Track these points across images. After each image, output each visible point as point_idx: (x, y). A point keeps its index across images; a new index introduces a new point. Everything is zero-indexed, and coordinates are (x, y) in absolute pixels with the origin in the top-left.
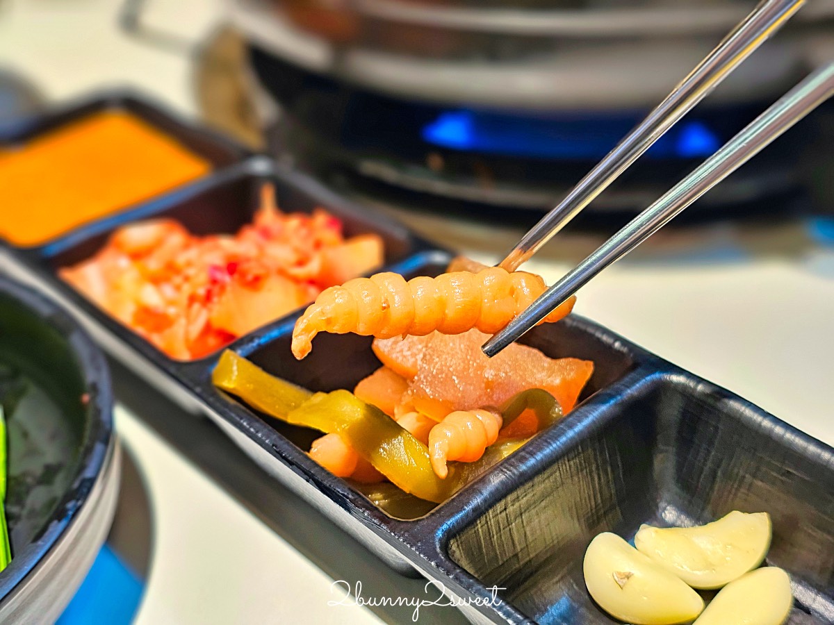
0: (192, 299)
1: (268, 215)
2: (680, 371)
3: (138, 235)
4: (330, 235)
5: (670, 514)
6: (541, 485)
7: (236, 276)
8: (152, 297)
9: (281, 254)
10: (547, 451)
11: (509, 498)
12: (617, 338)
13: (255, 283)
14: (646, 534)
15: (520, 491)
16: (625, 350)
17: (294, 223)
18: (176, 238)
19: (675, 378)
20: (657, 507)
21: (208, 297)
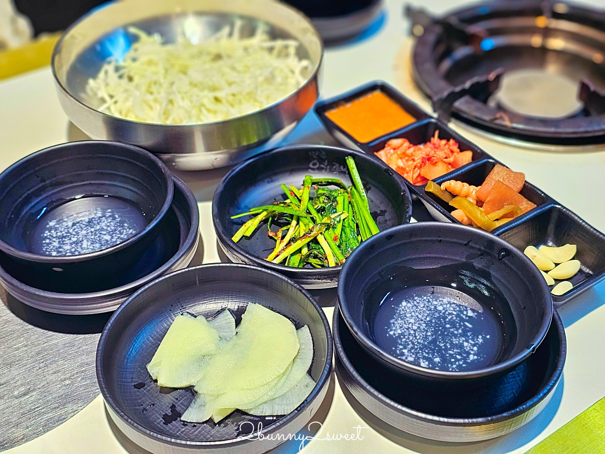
0: (415, 167)
1: (435, 139)
2: (559, 204)
3: (396, 142)
4: (455, 148)
5: (550, 244)
6: (515, 231)
7: (430, 161)
8: (401, 163)
9: (441, 154)
10: (518, 222)
11: (506, 233)
12: (543, 193)
13: (435, 164)
14: (542, 247)
15: (509, 231)
16: (545, 196)
17: (444, 142)
18: (407, 144)
19: (557, 206)
20: (547, 242)
21: (420, 167)
